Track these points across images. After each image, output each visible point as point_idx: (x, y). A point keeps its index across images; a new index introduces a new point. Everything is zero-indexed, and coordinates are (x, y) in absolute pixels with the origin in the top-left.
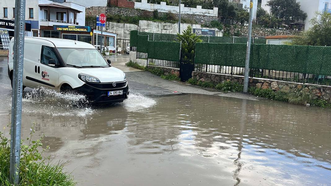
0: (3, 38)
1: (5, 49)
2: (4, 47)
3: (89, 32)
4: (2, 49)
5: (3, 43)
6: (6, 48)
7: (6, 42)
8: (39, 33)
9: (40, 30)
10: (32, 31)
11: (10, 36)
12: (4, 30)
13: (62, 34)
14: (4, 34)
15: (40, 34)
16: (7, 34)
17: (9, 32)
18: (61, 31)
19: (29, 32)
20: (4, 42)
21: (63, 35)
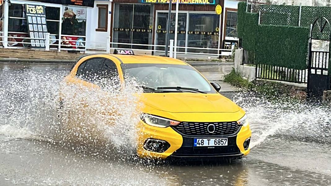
0: (33, 24)
1: (36, 47)
2: (33, 43)
3: (213, 5)
4: (30, 46)
5: (31, 34)
6: (38, 44)
7: (38, 32)
8: (110, 10)
9: (112, 3)
10: (98, 5)
11: (47, 18)
12: (36, 6)
13: (157, 11)
14: (36, 13)
15: (111, 13)
16: (42, 14)
17: (47, 10)
18: (155, 4)
19: (88, 9)
20: (34, 31)
21: (158, 13)
